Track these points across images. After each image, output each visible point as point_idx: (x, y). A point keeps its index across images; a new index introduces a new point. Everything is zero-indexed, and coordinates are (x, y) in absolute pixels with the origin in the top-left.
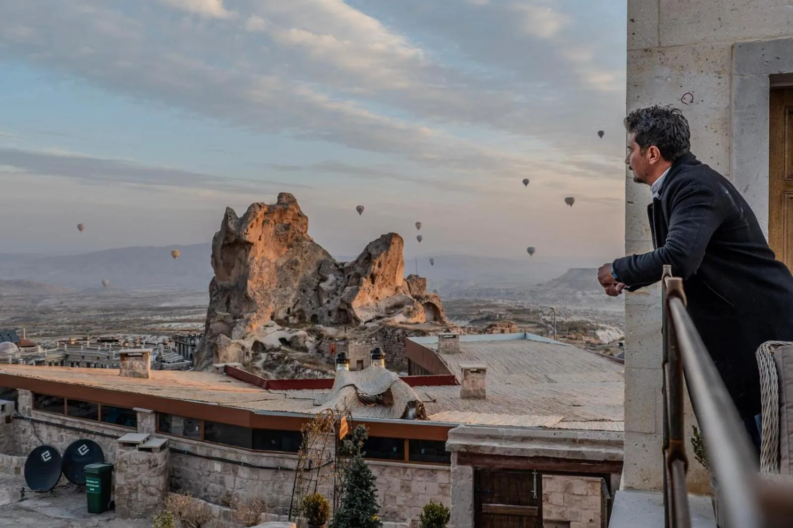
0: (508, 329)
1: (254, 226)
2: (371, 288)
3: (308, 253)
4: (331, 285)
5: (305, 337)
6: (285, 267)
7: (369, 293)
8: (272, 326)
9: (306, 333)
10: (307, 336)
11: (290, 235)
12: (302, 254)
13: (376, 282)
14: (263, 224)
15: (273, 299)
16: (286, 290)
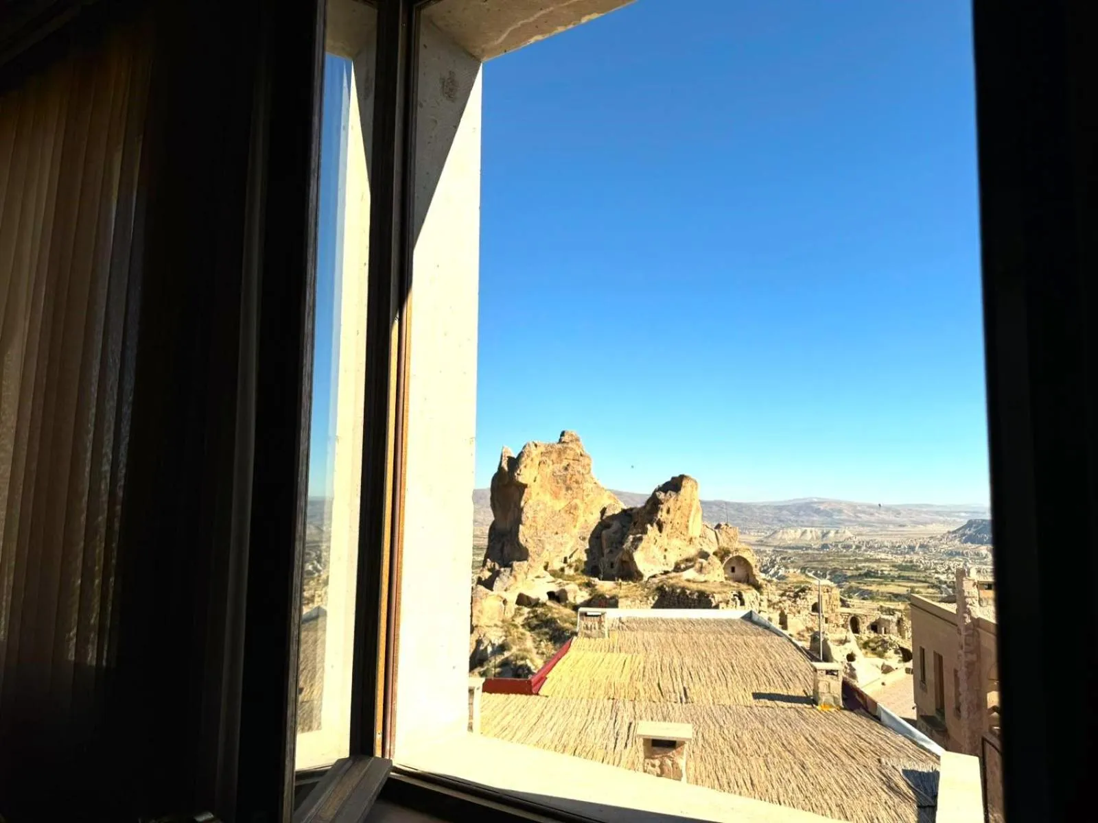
0: (826, 594)
1: (528, 467)
2: (657, 538)
3: (589, 497)
4: (615, 533)
5: (575, 592)
6: (562, 512)
7: (655, 544)
8: (544, 577)
9: (577, 588)
10: (579, 591)
11: (569, 476)
12: (583, 498)
13: (664, 530)
14: (539, 465)
15: (547, 547)
16: (562, 537)
